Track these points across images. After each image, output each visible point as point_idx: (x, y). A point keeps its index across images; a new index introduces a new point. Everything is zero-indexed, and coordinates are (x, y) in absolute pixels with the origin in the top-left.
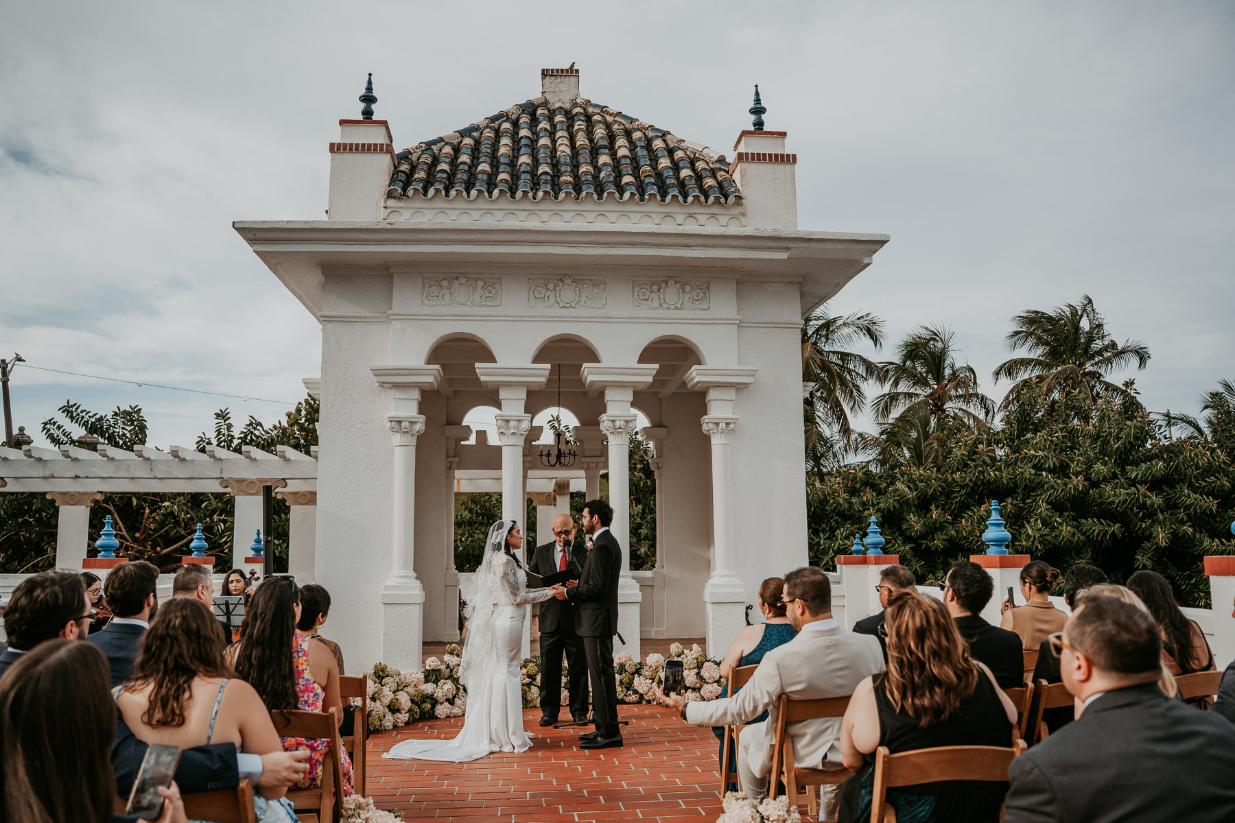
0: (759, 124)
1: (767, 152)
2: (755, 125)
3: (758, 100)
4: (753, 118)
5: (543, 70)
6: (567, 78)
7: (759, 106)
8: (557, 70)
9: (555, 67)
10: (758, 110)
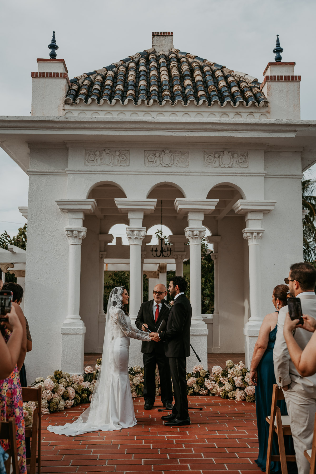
0: (279, 59)
1: (283, 75)
2: (276, 59)
3: (278, 44)
4: (275, 55)
5: (153, 33)
6: (166, 37)
7: (279, 47)
8: (161, 33)
9: (160, 31)
10: (278, 50)
